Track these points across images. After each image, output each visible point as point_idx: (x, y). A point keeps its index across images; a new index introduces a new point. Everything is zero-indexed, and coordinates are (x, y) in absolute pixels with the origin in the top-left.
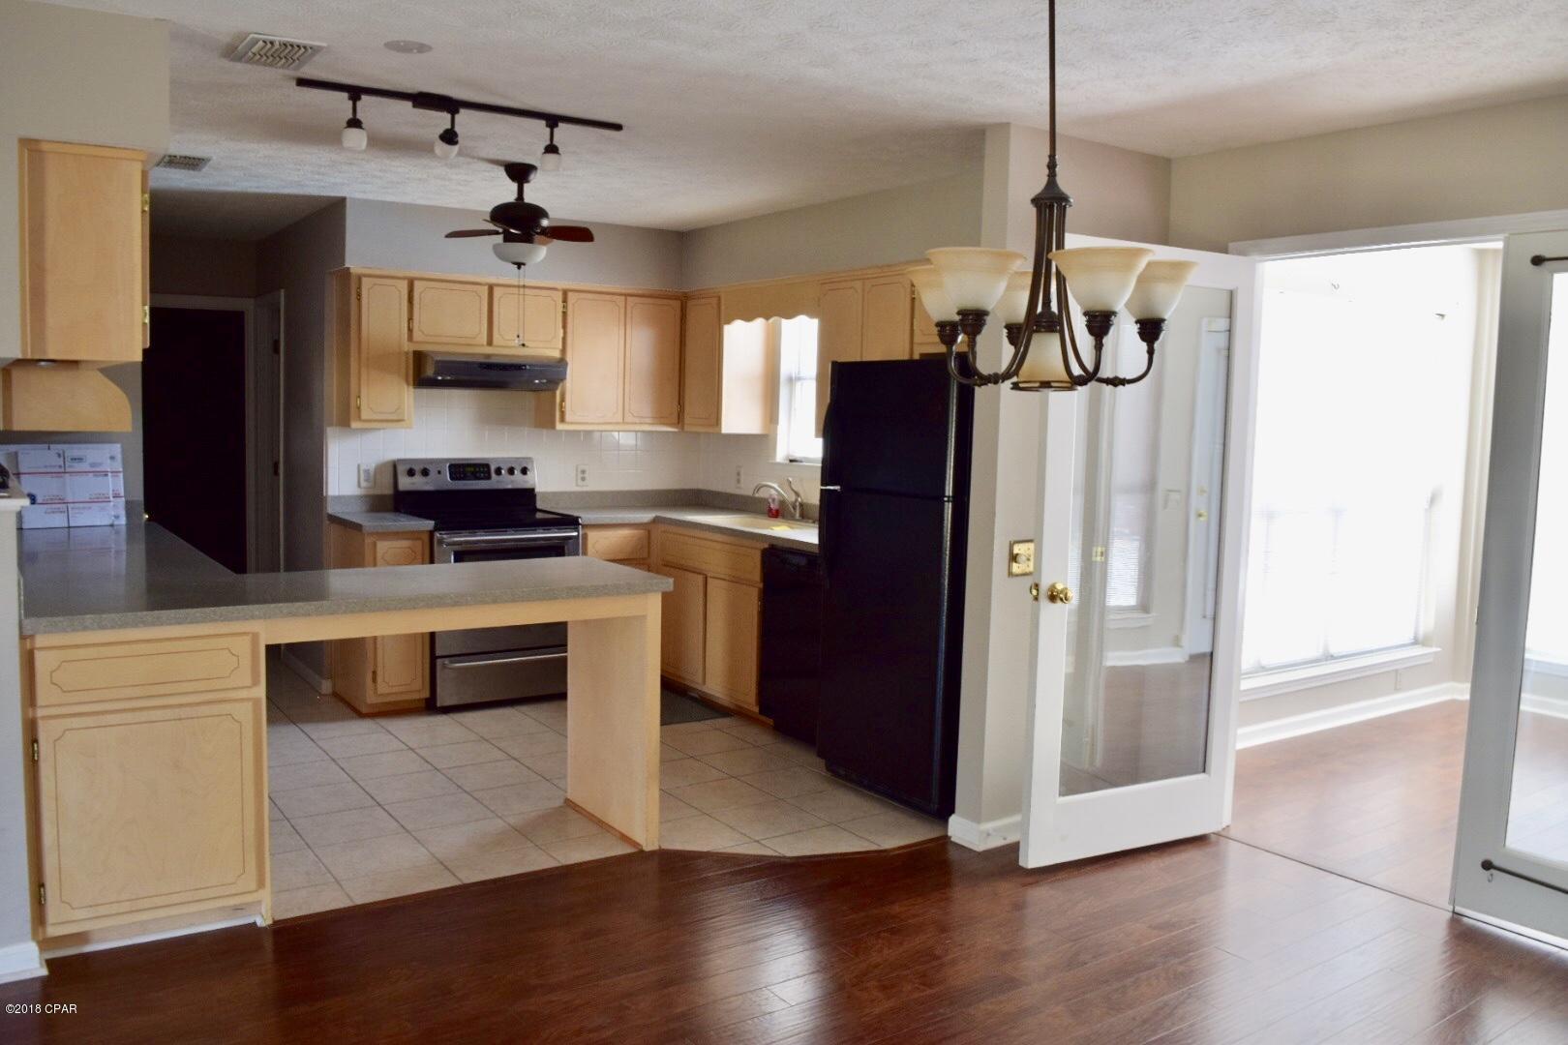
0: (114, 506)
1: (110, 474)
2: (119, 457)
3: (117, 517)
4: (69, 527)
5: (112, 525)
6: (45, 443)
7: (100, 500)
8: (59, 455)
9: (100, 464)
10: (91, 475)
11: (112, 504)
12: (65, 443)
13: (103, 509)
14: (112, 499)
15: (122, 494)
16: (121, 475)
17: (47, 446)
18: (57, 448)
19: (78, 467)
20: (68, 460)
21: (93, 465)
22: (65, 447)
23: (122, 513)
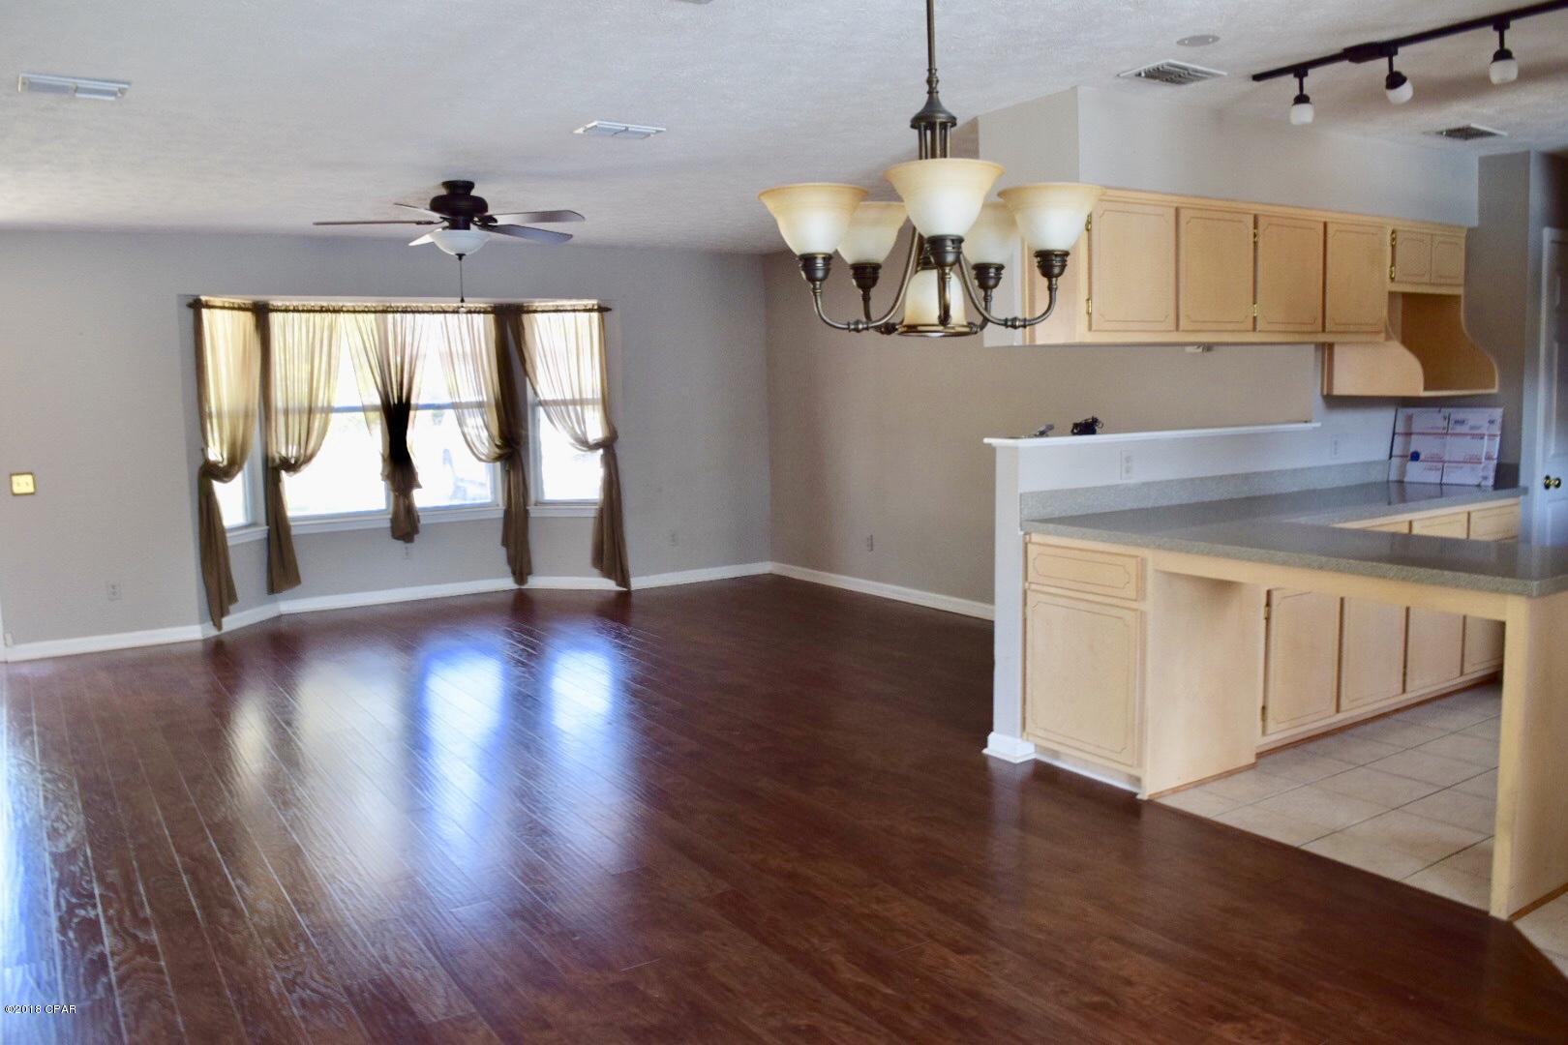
0: (1484, 467)
1: (1486, 437)
2: (1499, 420)
3: (1485, 478)
4: (1441, 484)
5: (1479, 486)
6: (1436, 406)
7: (1474, 461)
8: (1445, 419)
9: (1478, 428)
10: (1469, 437)
11: (1482, 466)
12: (1452, 406)
13: (1473, 469)
14: (1483, 460)
15: (1496, 456)
16: (1498, 439)
17: (1438, 409)
18: (1446, 411)
19: (1459, 429)
20: (1452, 422)
21: (1472, 428)
22: (1450, 410)
23: (1491, 475)
